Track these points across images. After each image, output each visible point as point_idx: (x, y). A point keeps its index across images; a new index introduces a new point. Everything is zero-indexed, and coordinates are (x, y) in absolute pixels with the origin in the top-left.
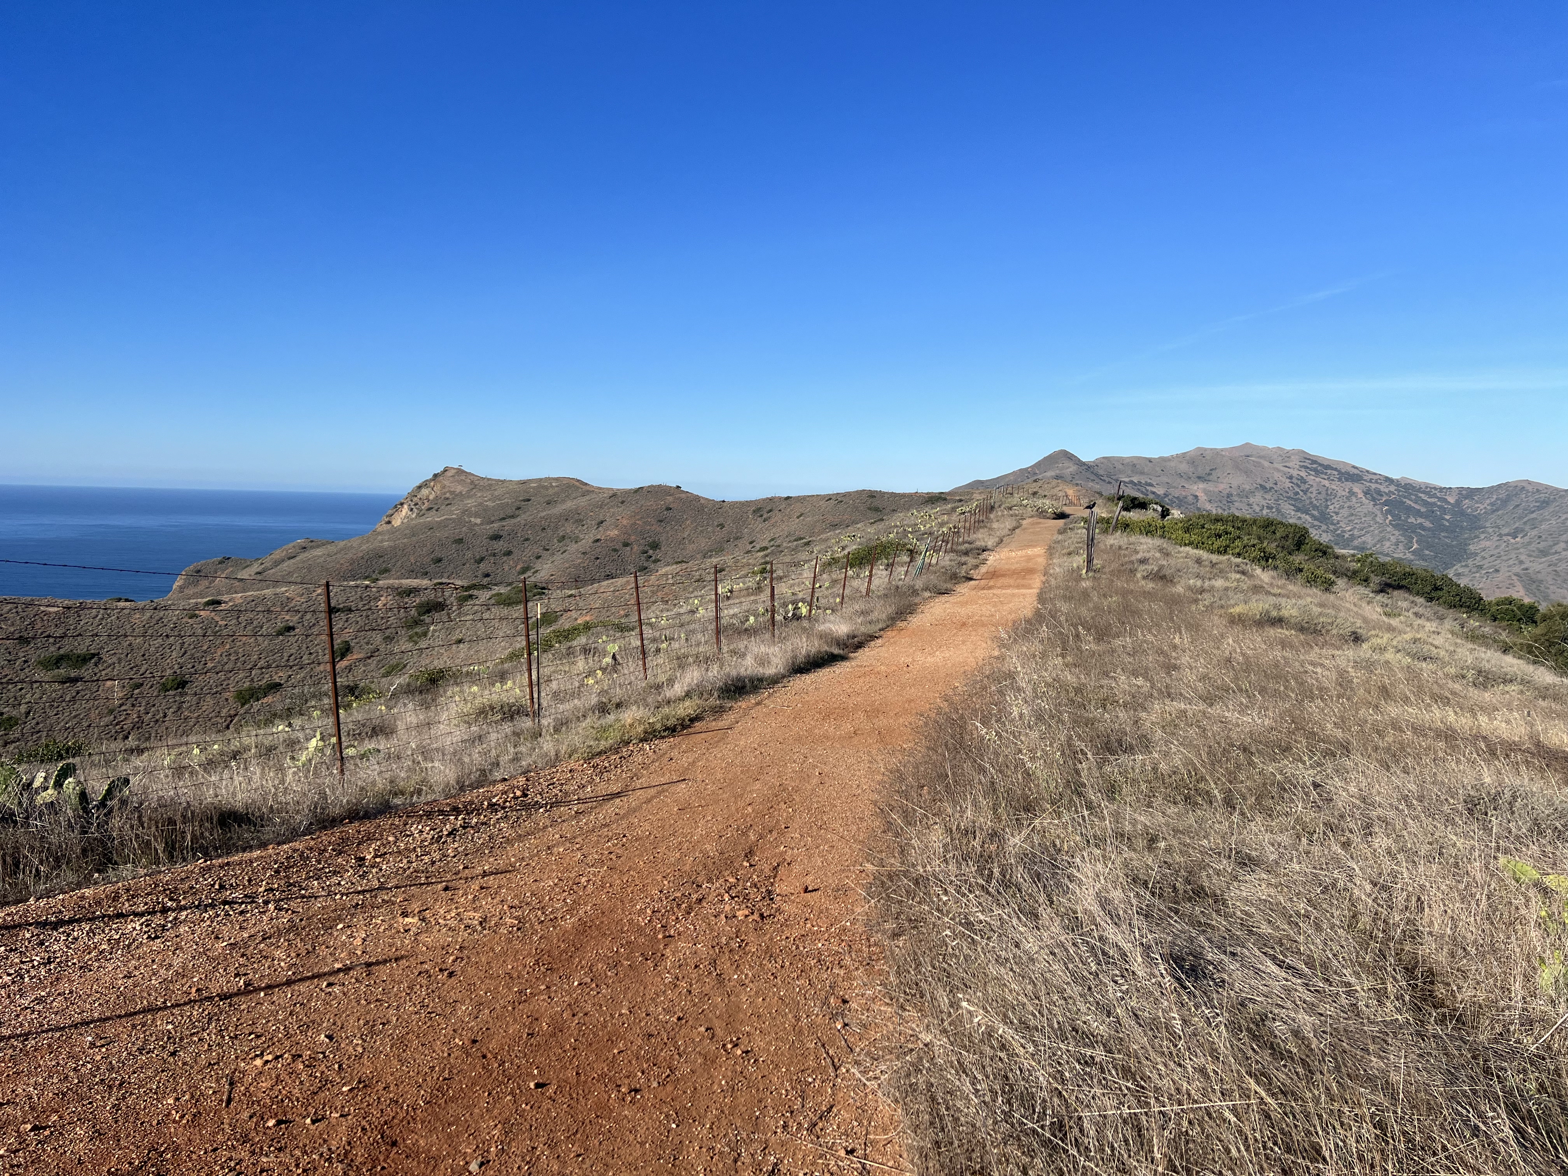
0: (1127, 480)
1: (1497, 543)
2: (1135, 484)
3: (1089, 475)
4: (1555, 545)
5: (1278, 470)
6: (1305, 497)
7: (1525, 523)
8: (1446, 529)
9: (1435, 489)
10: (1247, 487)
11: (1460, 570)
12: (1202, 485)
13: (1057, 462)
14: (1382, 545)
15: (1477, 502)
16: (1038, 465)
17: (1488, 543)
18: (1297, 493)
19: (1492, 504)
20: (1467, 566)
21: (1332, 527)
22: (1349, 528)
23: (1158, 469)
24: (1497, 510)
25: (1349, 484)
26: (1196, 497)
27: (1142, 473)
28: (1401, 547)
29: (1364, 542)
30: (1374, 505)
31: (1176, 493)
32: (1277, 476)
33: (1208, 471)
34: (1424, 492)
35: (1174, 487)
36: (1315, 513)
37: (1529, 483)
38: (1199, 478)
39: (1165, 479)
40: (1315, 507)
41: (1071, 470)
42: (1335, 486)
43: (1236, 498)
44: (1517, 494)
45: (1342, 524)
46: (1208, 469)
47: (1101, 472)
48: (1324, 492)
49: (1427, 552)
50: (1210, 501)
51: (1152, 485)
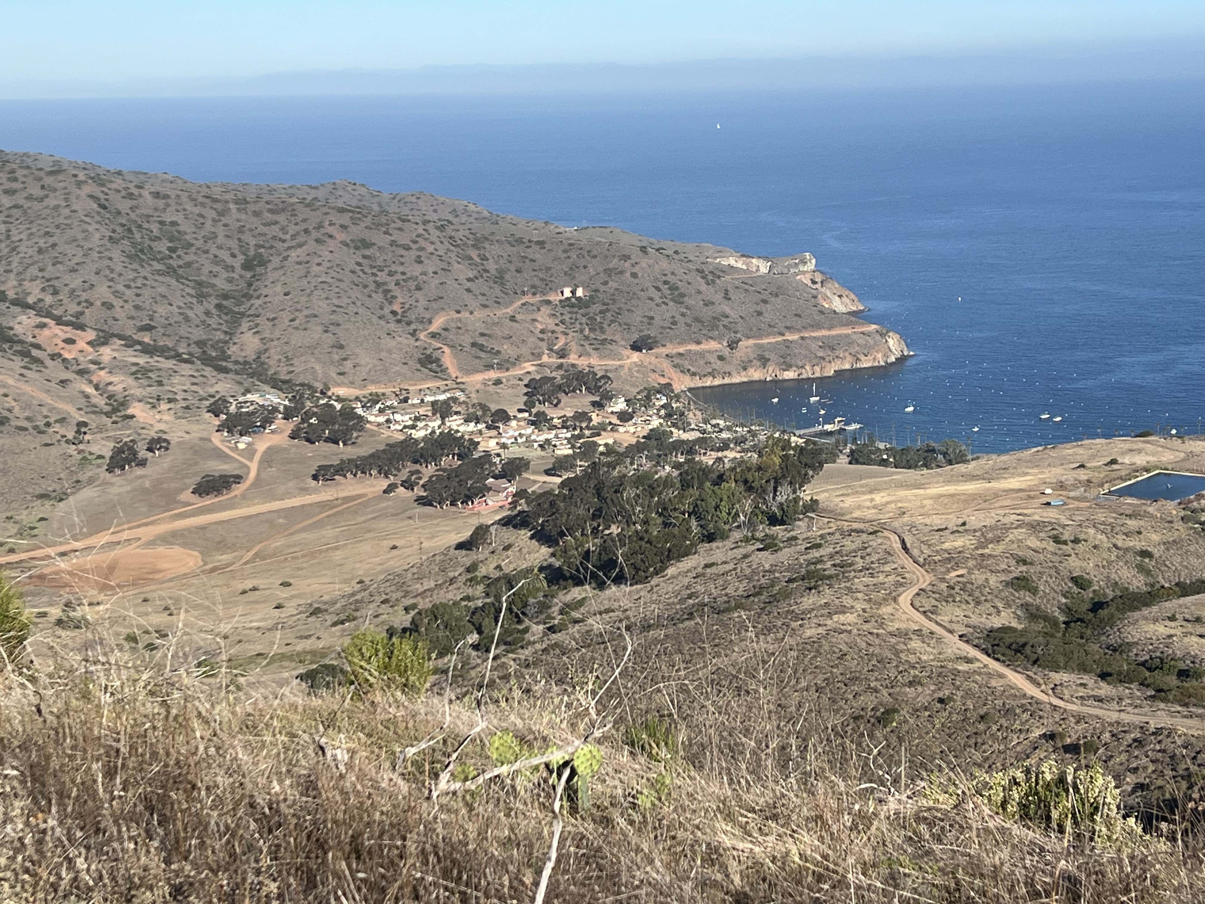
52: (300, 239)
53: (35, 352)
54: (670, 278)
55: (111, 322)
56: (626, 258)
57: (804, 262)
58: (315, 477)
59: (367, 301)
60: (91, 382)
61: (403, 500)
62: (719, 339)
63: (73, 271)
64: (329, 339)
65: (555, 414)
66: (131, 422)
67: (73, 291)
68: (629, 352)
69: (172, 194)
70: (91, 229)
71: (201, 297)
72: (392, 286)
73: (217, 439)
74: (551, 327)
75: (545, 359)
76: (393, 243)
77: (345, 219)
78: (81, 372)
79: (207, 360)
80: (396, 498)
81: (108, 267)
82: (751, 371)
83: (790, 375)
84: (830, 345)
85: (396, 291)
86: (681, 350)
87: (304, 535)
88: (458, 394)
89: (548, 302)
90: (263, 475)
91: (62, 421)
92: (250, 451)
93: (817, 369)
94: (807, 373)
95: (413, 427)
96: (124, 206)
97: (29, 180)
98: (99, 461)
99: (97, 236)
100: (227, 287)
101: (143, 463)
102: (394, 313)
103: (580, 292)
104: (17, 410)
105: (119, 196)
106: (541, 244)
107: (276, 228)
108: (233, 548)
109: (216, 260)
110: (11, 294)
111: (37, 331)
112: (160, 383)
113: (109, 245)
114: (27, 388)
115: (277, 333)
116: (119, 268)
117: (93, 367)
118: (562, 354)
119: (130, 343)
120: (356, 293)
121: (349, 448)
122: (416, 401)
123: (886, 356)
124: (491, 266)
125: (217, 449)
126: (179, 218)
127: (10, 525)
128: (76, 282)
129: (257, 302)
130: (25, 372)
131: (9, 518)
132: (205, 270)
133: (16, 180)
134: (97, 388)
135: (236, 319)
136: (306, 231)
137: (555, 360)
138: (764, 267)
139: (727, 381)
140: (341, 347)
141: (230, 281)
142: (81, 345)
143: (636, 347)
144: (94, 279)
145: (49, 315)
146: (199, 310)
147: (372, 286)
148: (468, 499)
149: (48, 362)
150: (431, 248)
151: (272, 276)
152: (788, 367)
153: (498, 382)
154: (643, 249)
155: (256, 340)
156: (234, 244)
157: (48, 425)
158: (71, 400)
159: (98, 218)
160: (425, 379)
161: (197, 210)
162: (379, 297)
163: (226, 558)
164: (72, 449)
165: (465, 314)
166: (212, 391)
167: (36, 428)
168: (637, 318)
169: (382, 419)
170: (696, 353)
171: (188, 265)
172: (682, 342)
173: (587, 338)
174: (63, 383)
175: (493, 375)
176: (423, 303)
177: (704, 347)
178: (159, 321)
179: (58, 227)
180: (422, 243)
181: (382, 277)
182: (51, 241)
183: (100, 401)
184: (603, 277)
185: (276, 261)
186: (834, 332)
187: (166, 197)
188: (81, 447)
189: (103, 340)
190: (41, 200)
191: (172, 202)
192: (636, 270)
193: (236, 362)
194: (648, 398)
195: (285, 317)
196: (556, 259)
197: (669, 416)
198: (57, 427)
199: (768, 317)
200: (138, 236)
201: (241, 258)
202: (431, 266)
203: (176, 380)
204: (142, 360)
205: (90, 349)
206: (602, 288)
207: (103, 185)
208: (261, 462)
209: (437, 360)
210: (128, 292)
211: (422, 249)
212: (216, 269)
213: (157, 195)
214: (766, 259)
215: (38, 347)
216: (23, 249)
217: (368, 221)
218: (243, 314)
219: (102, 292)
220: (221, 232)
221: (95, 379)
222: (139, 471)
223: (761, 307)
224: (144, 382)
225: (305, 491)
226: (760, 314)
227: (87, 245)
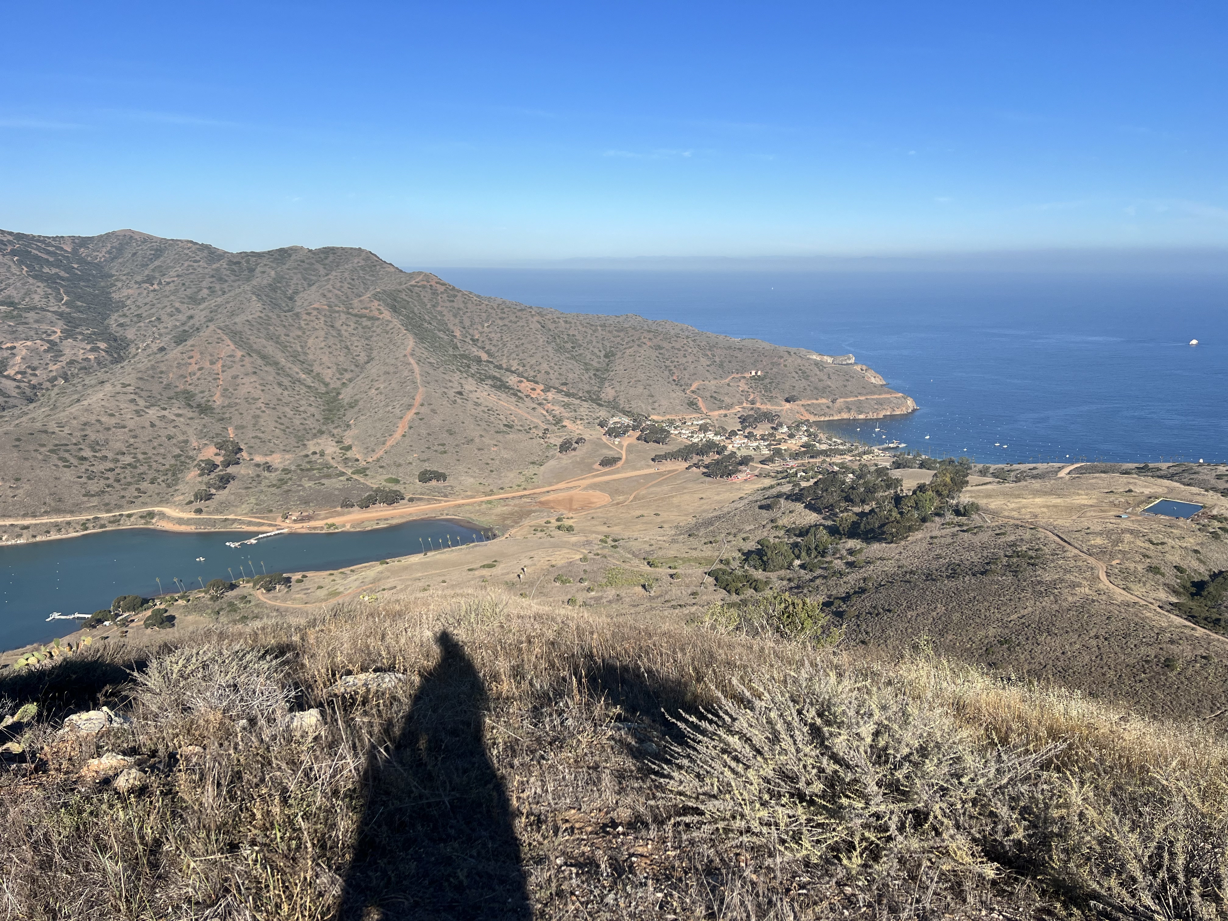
52: (631, 344)
53: (519, 394)
54: (802, 367)
55: (550, 381)
56: (781, 357)
57: (849, 359)
58: (653, 460)
59: (662, 375)
60: (544, 409)
61: (696, 473)
62: (827, 398)
63: (531, 356)
64: (646, 392)
65: (758, 433)
66: (565, 429)
67: (532, 365)
68: (784, 403)
69: (573, 321)
70: (538, 337)
71: (587, 370)
72: (672, 368)
73: (605, 439)
74: (747, 389)
75: (745, 405)
76: (673, 347)
77: (651, 335)
78: (540, 404)
79: (593, 400)
80: (692, 472)
81: (547, 355)
82: (843, 414)
83: (862, 417)
84: (880, 403)
85: (675, 370)
86: (809, 402)
87: (654, 489)
88: (708, 421)
89: (744, 377)
90: (629, 458)
91: (536, 427)
92: (620, 446)
93: (875, 414)
94: (870, 416)
95: (692, 437)
96: (552, 326)
97: (510, 313)
98: (555, 447)
99: (541, 340)
100: (598, 366)
101: (574, 449)
102: (674, 380)
103: (759, 373)
104: (516, 421)
105: (549, 322)
106: (740, 349)
107: (619, 339)
108: (623, 493)
109: (593, 353)
110: (504, 366)
111: (518, 384)
112: (575, 411)
113: (546, 345)
114: (520, 411)
115: (622, 389)
116: (551, 355)
117: (544, 402)
118: (753, 402)
119: (560, 391)
120: (656, 371)
121: (665, 446)
122: (690, 424)
123: (907, 409)
124: (717, 359)
125: (605, 444)
126: (576, 333)
127: (521, 476)
129: (612, 373)
130: (518, 404)
131: (520, 473)
132: (588, 357)
133: (504, 313)
134: (547, 412)
135: (603, 380)
136: (633, 341)
137: (749, 405)
138: (830, 360)
139: (831, 418)
140: (653, 396)
141: (599, 363)
142: (538, 391)
143: (787, 400)
144: (541, 360)
145: (523, 377)
146: (587, 376)
147: (664, 368)
148: (729, 475)
149: (526, 399)
150: (690, 350)
151: (618, 361)
152: (861, 413)
153: (726, 416)
154: (789, 353)
155: (613, 391)
156: (600, 345)
157: (530, 429)
158: (539, 418)
159: (541, 332)
160: (691, 413)
161: (584, 329)
162: (667, 373)
163: (621, 498)
164: (542, 441)
165: (707, 382)
166: (598, 415)
167: (525, 430)
168: (787, 386)
169: (676, 432)
170: (816, 404)
171: (581, 355)
172: (810, 399)
173: (764, 395)
174: (534, 409)
175: (723, 412)
176: (687, 376)
177: (820, 401)
178: (569, 381)
179: (524, 335)
180: (686, 347)
181: (668, 363)
182: (521, 342)
183: (550, 418)
184: (770, 366)
185: (619, 354)
186: (881, 397)
187: (570, 323)
188: (546, 440)
189: (547, 390)
190: (515, 323)
191: (573, 325)
192: (786, 363)
193: (605, 402)
194: (798, 426)
195: (626, 381)
196: (748, 357)
197: (809, 436)
198: (534, 430)
199: (849, 388)
200: (558, 341)
201: (603, 352)
202: (690, 359)
203: (582, 409)
204: (566, 399)
205: (542, 393)
206: (770, 371)
207: (543, 317)
208: (627, 451)
209: (696, 404)
210: (556, 367)
211: (686, 350)
212: (593, 357)
213: (566, 322)
214: (831, 356)
215: (520, 391)
216: (509, 345)
217: (661, 337)
218: (605, 379)
219: (545, 366)
220: (594, 339)
221: (546, 408)
222: (573, 453)
223: (846, 383)
224: (569, 410)
225: (649, 466)
226: (845, 386)
227: (537, 345)
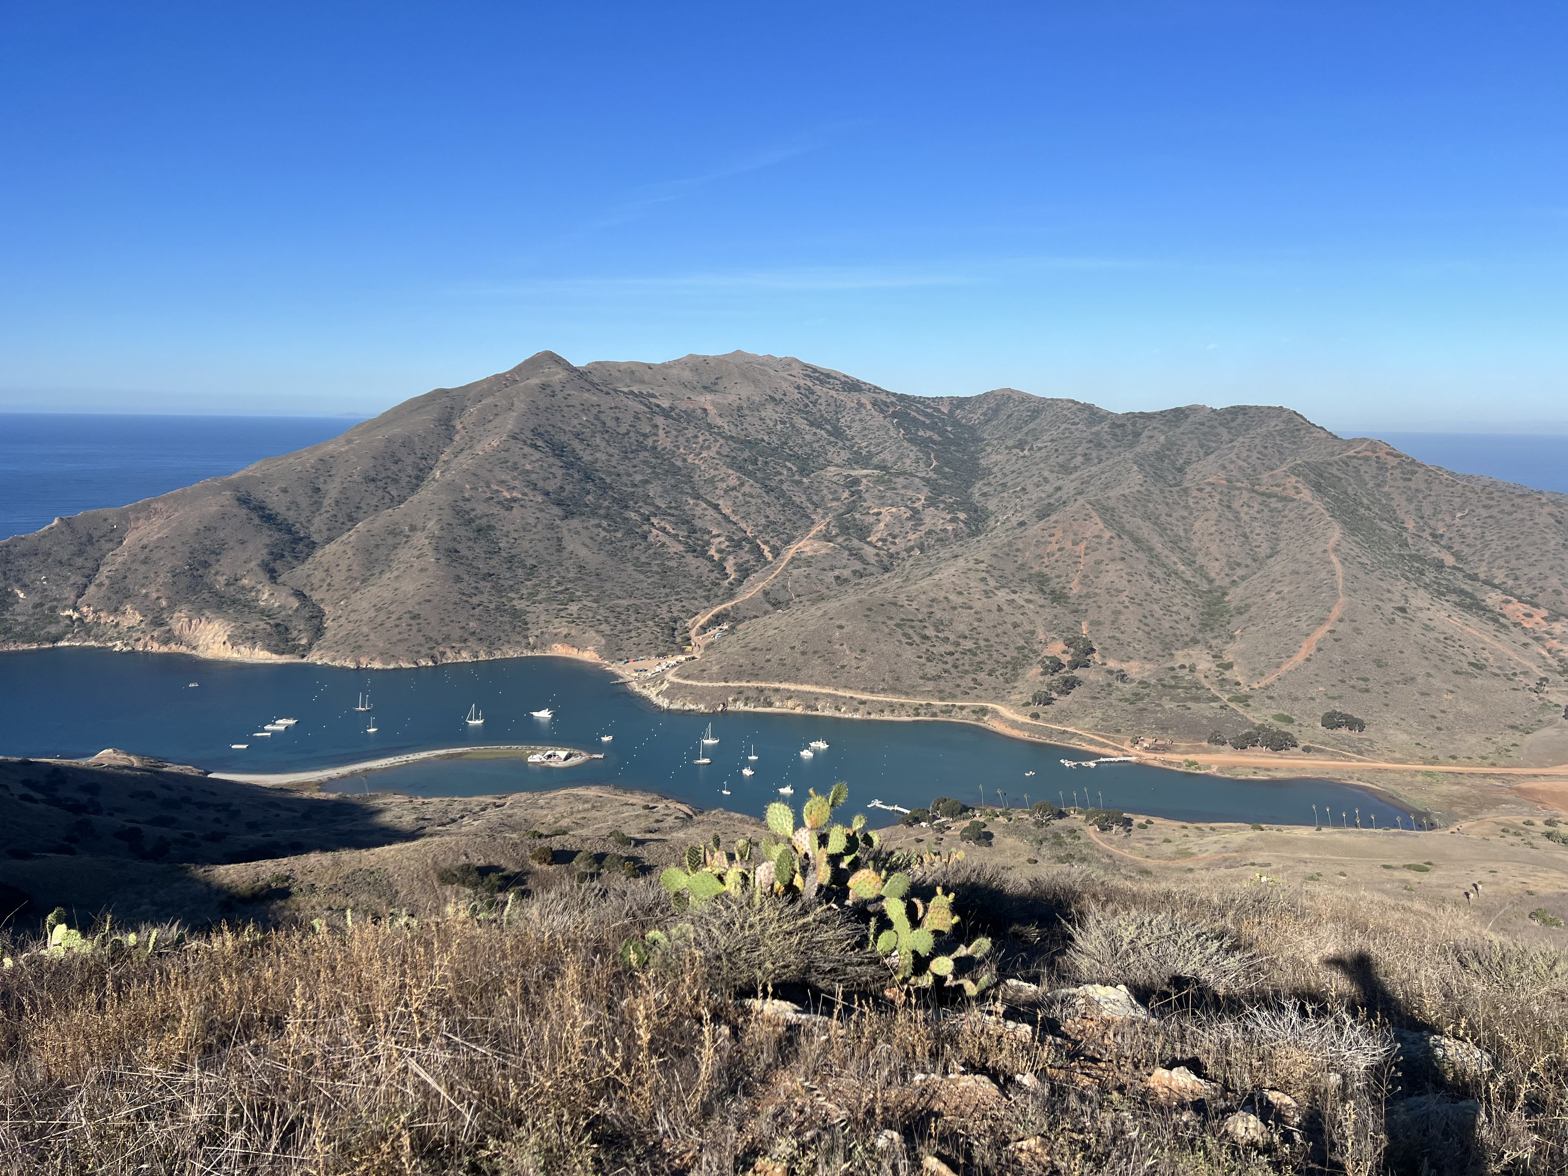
0: (626, 390)
1: (1008, 457)
2: (636, 396)
3: (582, 383)
4: (1073, 458)
5: (785, 380)
6: (814, 410)
7: (1027, 434)
8: (952, 442)
9: (929, 399)
10: (757, 399)
11: (986, 489)
12: (709, 397)
13: (542, 367)
14: (903, 463)
15: (970, 412)
16: (518, 369)
17: (999, 457)
18: (806, 406)
19: (984, 414)
20: (989, 484)
21: (848, 443)
22: (864, 444)
23: (660, 378)
24: (990, 420)
25: (855, 395)
26: (705, 410)
27: (642, 382)
28: (922, 465)
29: (884, 460)
30: (885, 417)
31: (683, 406)
32: (785, 385)
33: (713, 380)
34: (919, 402)
35: (679, 399)
36: (828, 427)
37: (1012, 391)
38: (705, 388)
39: (668, 390)
40: (828, 421)
41: (560, 376)
42: (842, 396)
43: (747, 412)
44: (1004, 404)
45: (856, 440)
46: (713, 377)
47: (596, 380)
48: (833, 404)
49: (947, 470)
50: (720, 415)
51: (655, 397)
53: (1502, 620)
55: (1558, 604)
60: (1544, 647)
63: (1532, 565)
67: (1531, 579)
70: (1548, 537)
78: (1537, 639)
81: (1560, 565)
91: (1525, 673)
97: (1503, 499)
98: (1557, 709)
99: (1553, 542)
104: (1491, 659)
110: (1482, 576)
111: (1503, 605)
113: (1562, 549)
114: (1498, 645)
117: (1547, 636)
127: (1489, 744)
128: (1534, 573)
130: (1498, 634)
131: (1489, 739)
133: (1493, 499)
134: (1549, 651)
142: (1538, 619)
144: (1548, 572)
145: (1512, 595)
149: (1512, 628)
157: (1515, 674)
158: (1533, 659)
159: (1554, 530)
164: (1534, 696)
167: (1506, 675)
174: (1525, 645)
179: (1522, 533)
182: (1516, 542)
183: (1554, 663)
188: (1541, 695)
189: (1554, 617)
190: (1511, 514)
198: (1521, 677)
205: (1544, 623)
207: (1561, 507)
215: (1504, 616)
216: (1494, 546)
219: (1554, 581)
221: (1548, 645)
227: (1545, 548)
